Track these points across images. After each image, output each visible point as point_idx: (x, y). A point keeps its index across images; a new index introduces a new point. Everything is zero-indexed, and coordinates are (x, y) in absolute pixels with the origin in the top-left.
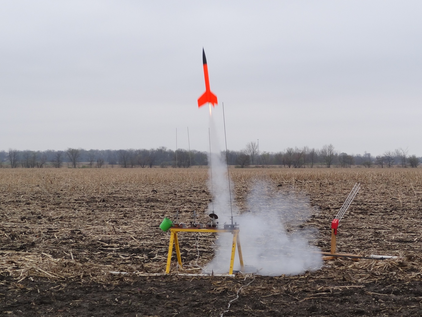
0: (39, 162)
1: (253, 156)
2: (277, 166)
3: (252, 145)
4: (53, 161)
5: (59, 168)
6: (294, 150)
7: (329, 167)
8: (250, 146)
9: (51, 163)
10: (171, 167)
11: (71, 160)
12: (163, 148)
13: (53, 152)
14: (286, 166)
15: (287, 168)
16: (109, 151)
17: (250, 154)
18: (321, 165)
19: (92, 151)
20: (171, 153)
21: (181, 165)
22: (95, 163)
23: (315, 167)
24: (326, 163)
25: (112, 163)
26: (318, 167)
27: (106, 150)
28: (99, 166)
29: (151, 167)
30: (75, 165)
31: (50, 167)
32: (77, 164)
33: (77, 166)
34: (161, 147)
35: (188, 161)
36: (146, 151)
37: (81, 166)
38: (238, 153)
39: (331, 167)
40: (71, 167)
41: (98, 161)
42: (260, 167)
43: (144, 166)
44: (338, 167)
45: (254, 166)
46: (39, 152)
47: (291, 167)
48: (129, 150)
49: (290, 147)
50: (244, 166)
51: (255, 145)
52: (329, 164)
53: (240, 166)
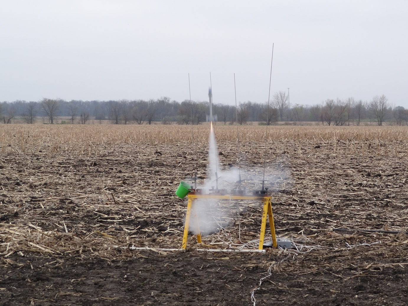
0: (6, 116)
1: (281, 110)
2: (313, 123)
3: (281, 96)
4: (23, 115)
5: (31, 123)
6: (336, 102)
7: (380, 125)
8: (278, 97)
9: (22, 117)
10: (177, 123)
11: (47, 114)
12: (166, 98)
13: (24, 103)
14: (325, 123)
15: (326, 125)
16: (95, 103)
17: (278, 107)
18: (370, 122)
19: (73, 102)
20: (176, 105)
21: (188, 121)
22: (78, 118)
23: (363, 124)
24: (376, 120)
25: (100, 118)
26: (367, 125)
27: (92, 102)
28: (83, 122)
29: (150, 123)
30: (52, 120)
31: (20, 123)
32: (54, 119)
33: (54, 121)
34: (163, 98)
35: (197, 115)
36: (143, 102)
37: (60, 122)
38: (262, 106)
39: (383, 124)
40: (46, 123)
41: (81, 116)
42: (290, 124)
43: (140, 122)
44: (392, 125)
45: (283, 122)
46: (5, 103)
47: (331, 124)
48: (122, 102)
49: (331, 99)
50: (270, 122)
51: (284, 95)
52: (381, 121)
53: (265, 122)
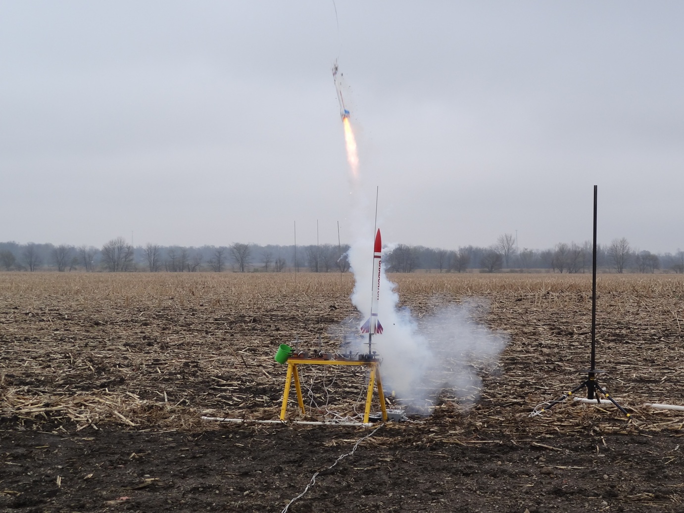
0: (190, 262)
1: (507, 256)
2: (543, 270)
3: (507, 239)
4: (211, 262)
5: (219, 272)
6: (569, 246)
7: (621, 272)
8: (503, 240)
9: (208, 265)
11: (238, 261)
13: (212, 248)
14: (557, 270)
15: (558, 273)
16: (294, 248)
17: (503, 252)
18: (609, 268)
19: (269, 247)
21: (399, 268)
22: (273, 265)
23: (600, 271)
24: (616, 267)
25: (299, 266)
26: (605, 272)
27: (290, 246)
28: (279, 269)
30: (243, 268)
31: (206, 271)
32: (245, 266)
33: (245, 270)
35: (409, 262)
37: (252, 269)
38: (486, 250)
39: (623, 272)
40: (237, 271)
41: (276, 263)
42: (516, 272)
43: (344, 270)
44: (634, 273)
45: (508, 270)
46: (191, 248)
47: (564, 271)
48: (324, 246)
49: (563, 242)
50: (493, 270)
51: (511, 238)
52: (621, 268)
53: (487, 270)
